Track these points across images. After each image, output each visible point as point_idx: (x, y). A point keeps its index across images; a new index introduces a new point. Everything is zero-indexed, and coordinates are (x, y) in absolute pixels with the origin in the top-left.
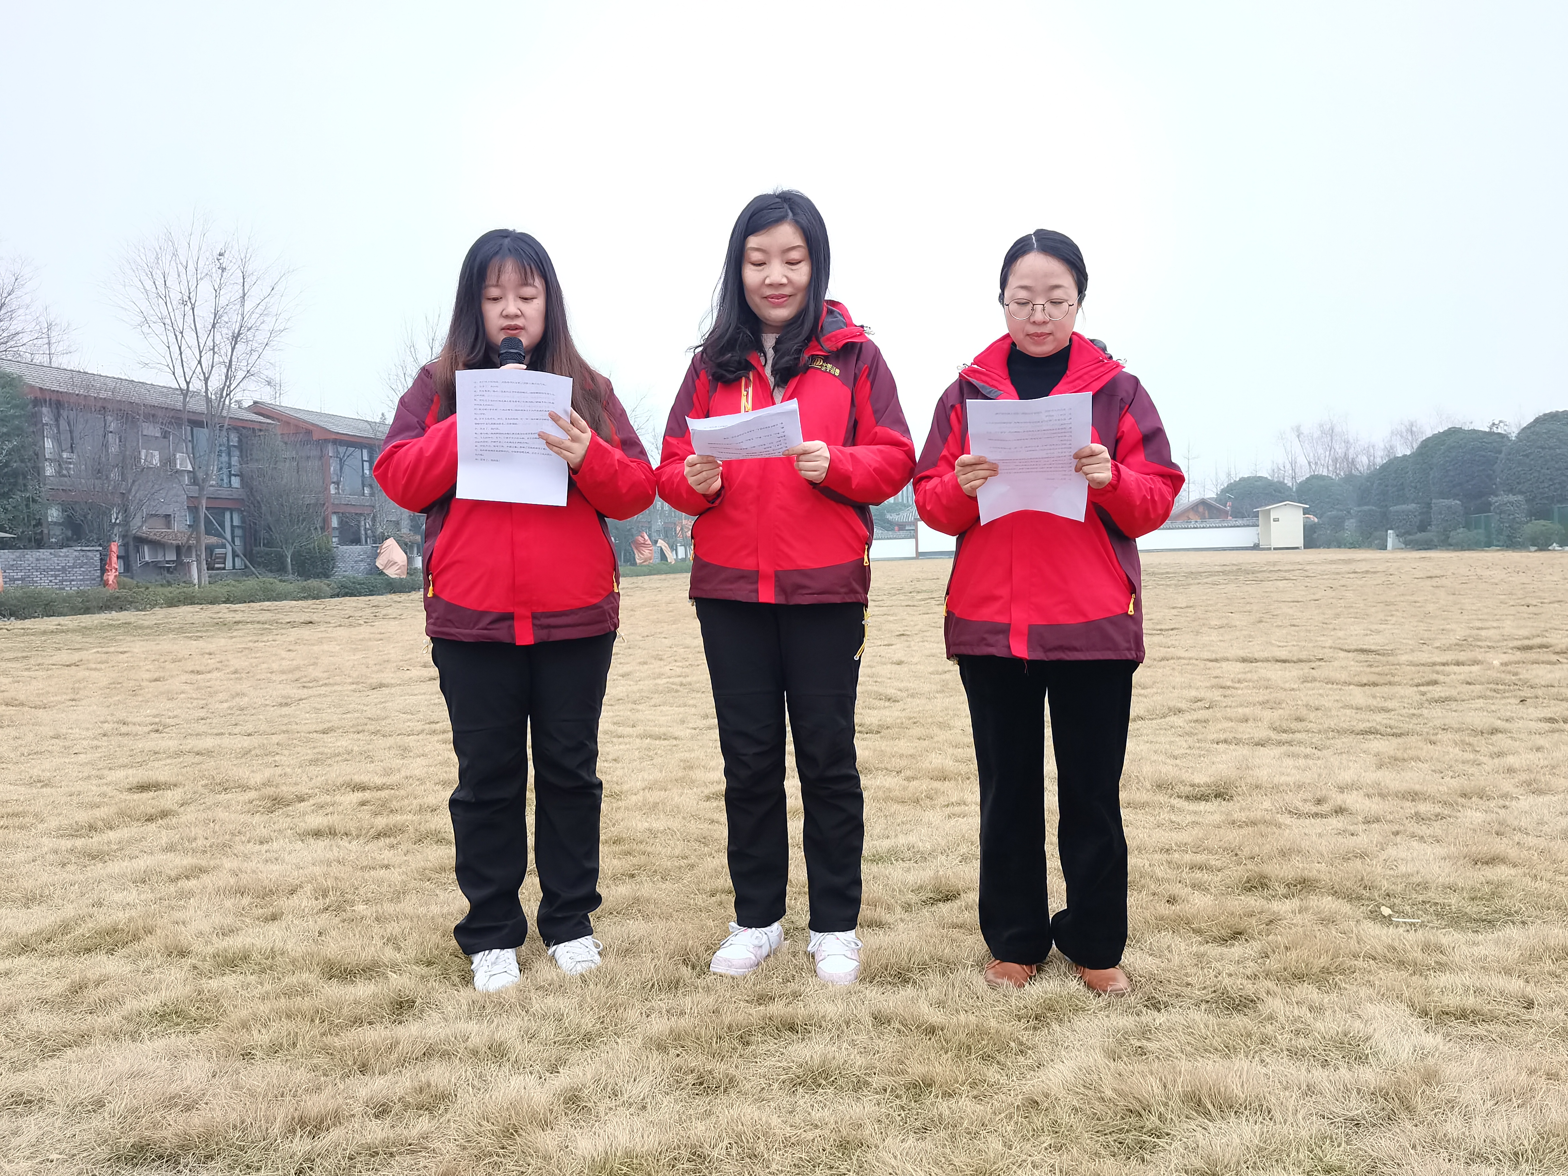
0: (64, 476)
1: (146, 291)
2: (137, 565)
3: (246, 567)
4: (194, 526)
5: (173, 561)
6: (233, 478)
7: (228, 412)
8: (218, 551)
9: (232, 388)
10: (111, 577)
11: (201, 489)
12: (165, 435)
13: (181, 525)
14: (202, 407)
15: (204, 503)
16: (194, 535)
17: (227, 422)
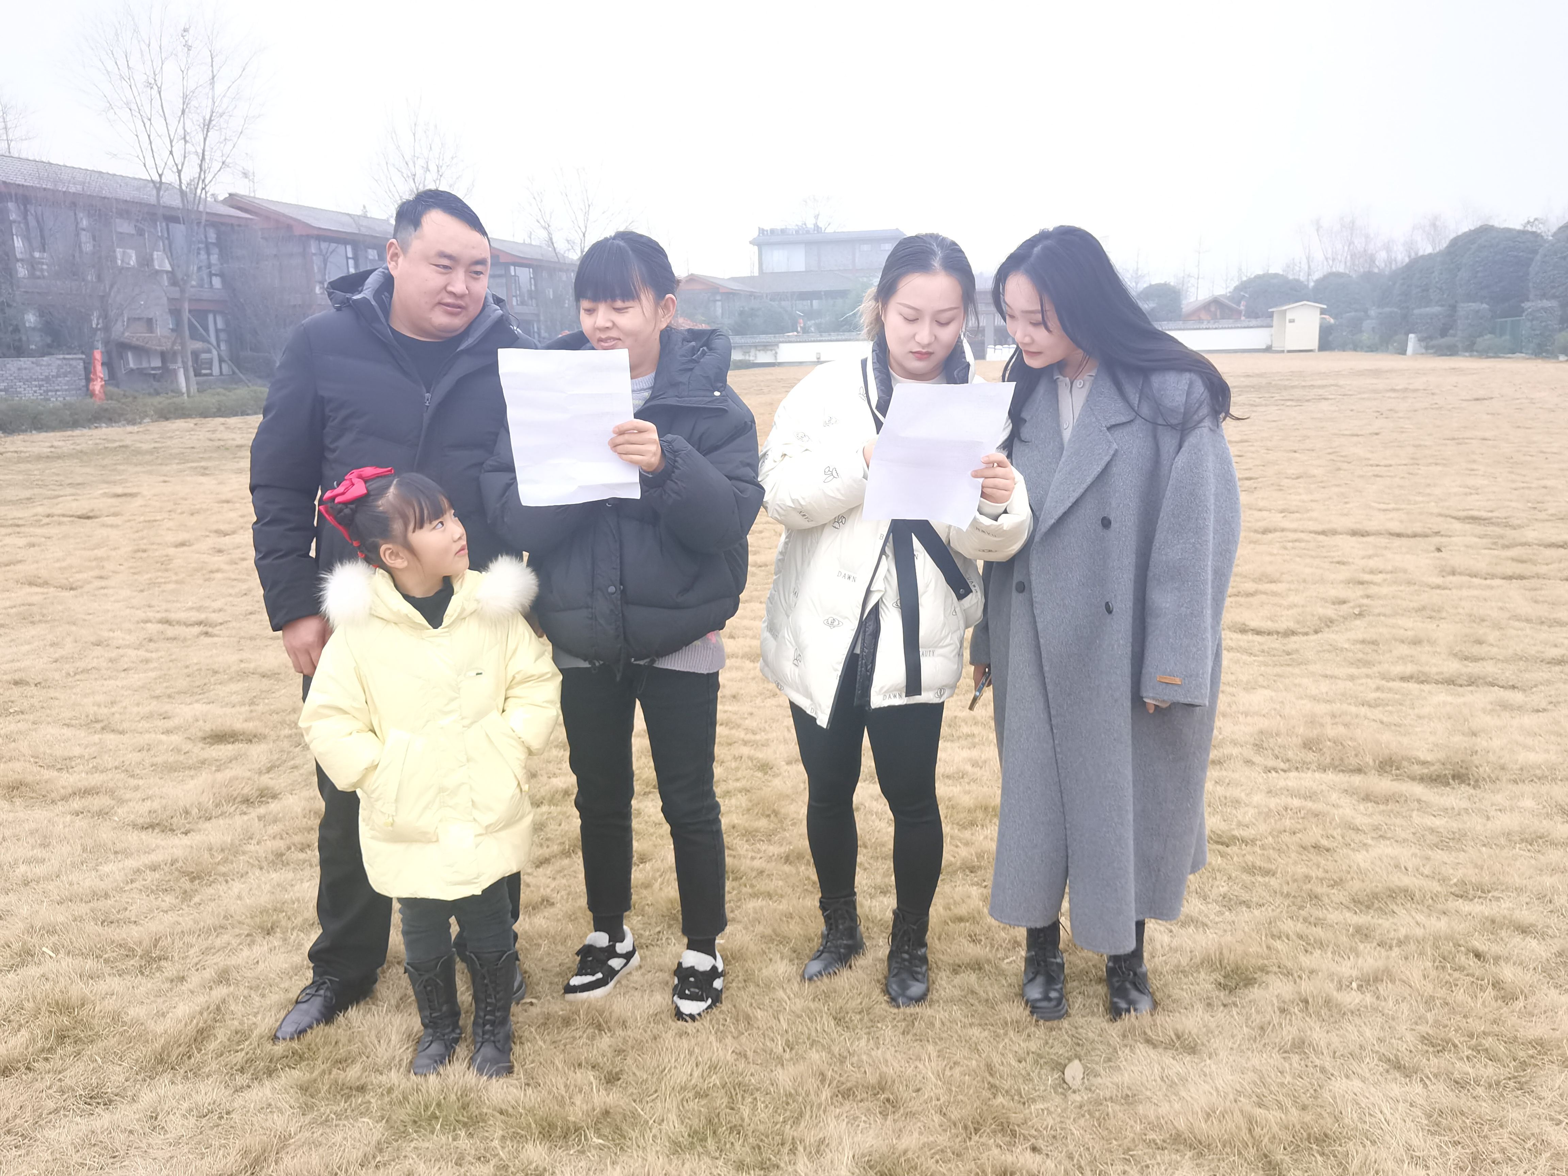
0: (39, 278)
1: (108, 72)
2: (122, 372)
3: (234, 373)
4: (177, 329)
5: (158, 368)
6: (214, 278)
7: (205, 207)
8: (204, 356)
9: (207, 181)
10: (97, 386)
11: (183, 291)
12: (140, 233)
13: (164, 328)
14: (177, 202)
15: (186, 306)
16: (179, 341)
17: (204, 217)
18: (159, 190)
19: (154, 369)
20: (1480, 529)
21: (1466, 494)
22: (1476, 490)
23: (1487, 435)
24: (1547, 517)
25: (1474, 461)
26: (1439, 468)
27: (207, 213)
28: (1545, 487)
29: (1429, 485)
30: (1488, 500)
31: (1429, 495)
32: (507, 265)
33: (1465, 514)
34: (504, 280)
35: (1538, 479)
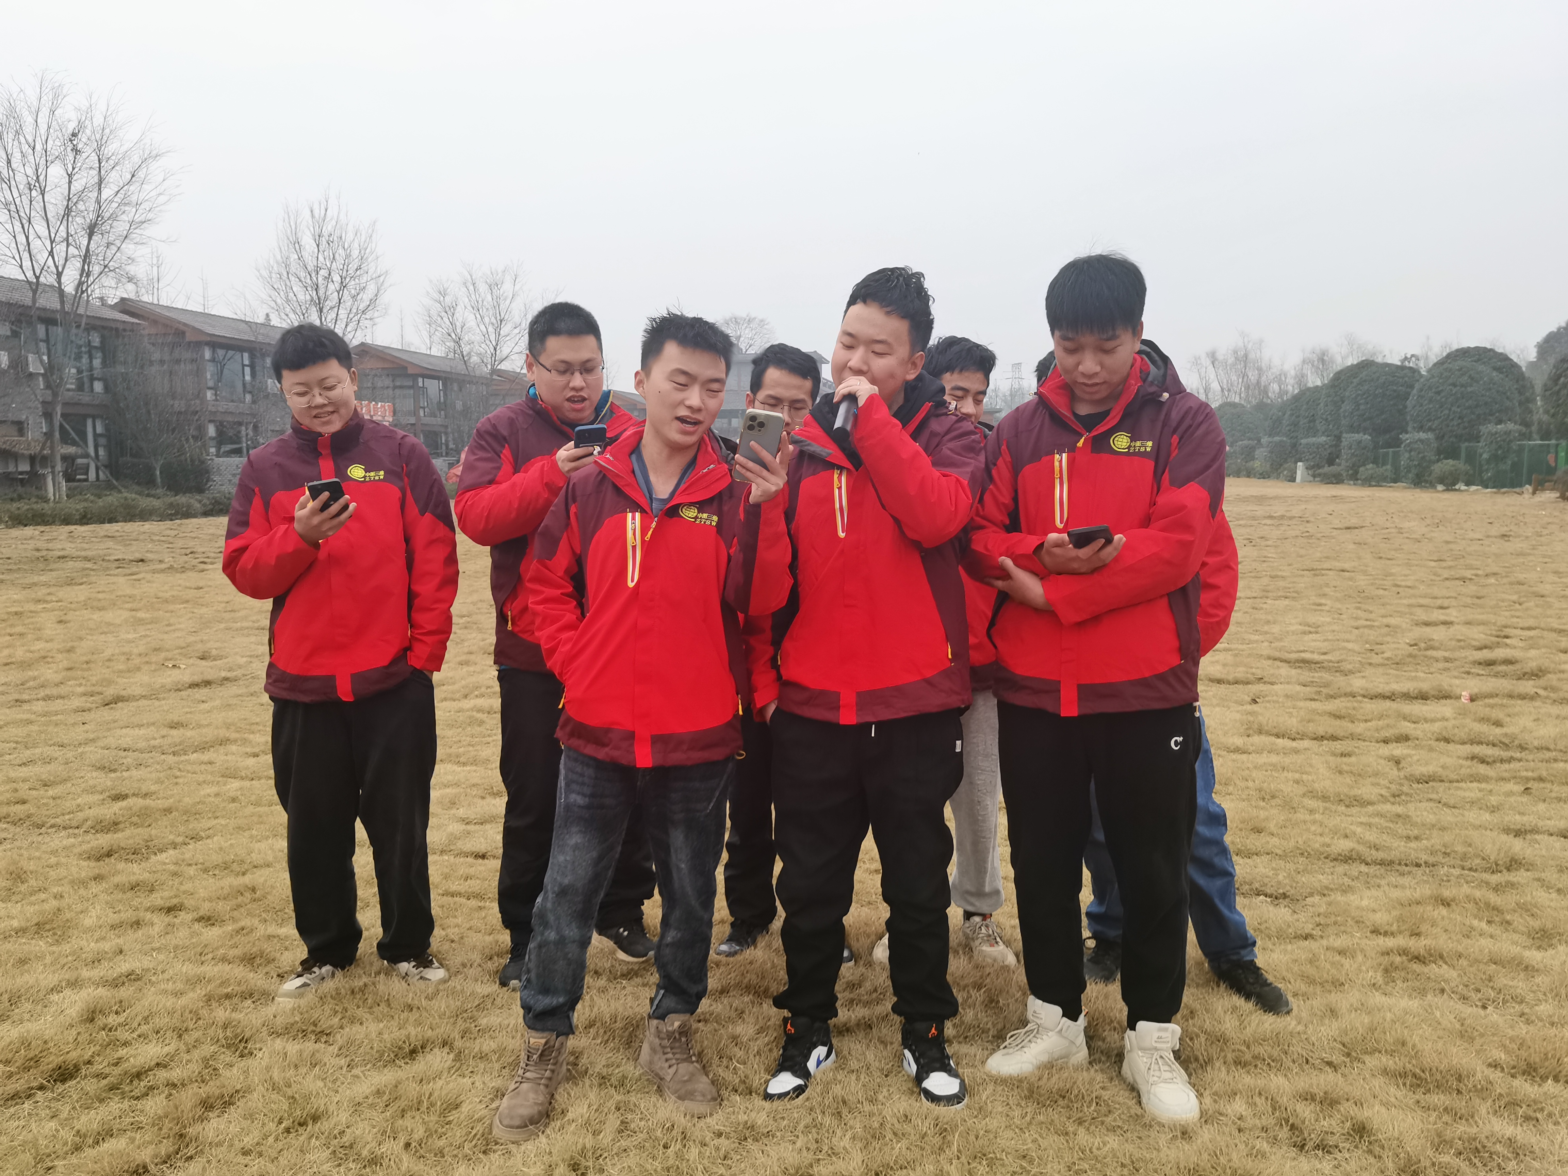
3: (110, 480)
4: (48, 432)
5: (26, 473)
6: (95, 382)
7: (86, 310)
8: (78, 461)
9: (89, 284)
11: (55, 395)
12: (16, 335)
13: (35, 433)
14: (56, 303)
15: (59, 410)
16: (48, 444)
17: (84, 321)
18: (35, 292)
19: (21, 473)
20: (1306, 675)
21: (1304, 633)
22: (1315, 629)
23: (1347, 566)
24: (1381, 661)
25: (1325, 595)
26: (1287, 602)
27: (88, 316)
28: (1388, 626)
29: (1268, 622)
30: (1325, 640)
31: (1266, 633)
32: (415, 377)
33: (1294, 656)
34: (412, 392)
35: (1383, 617)
